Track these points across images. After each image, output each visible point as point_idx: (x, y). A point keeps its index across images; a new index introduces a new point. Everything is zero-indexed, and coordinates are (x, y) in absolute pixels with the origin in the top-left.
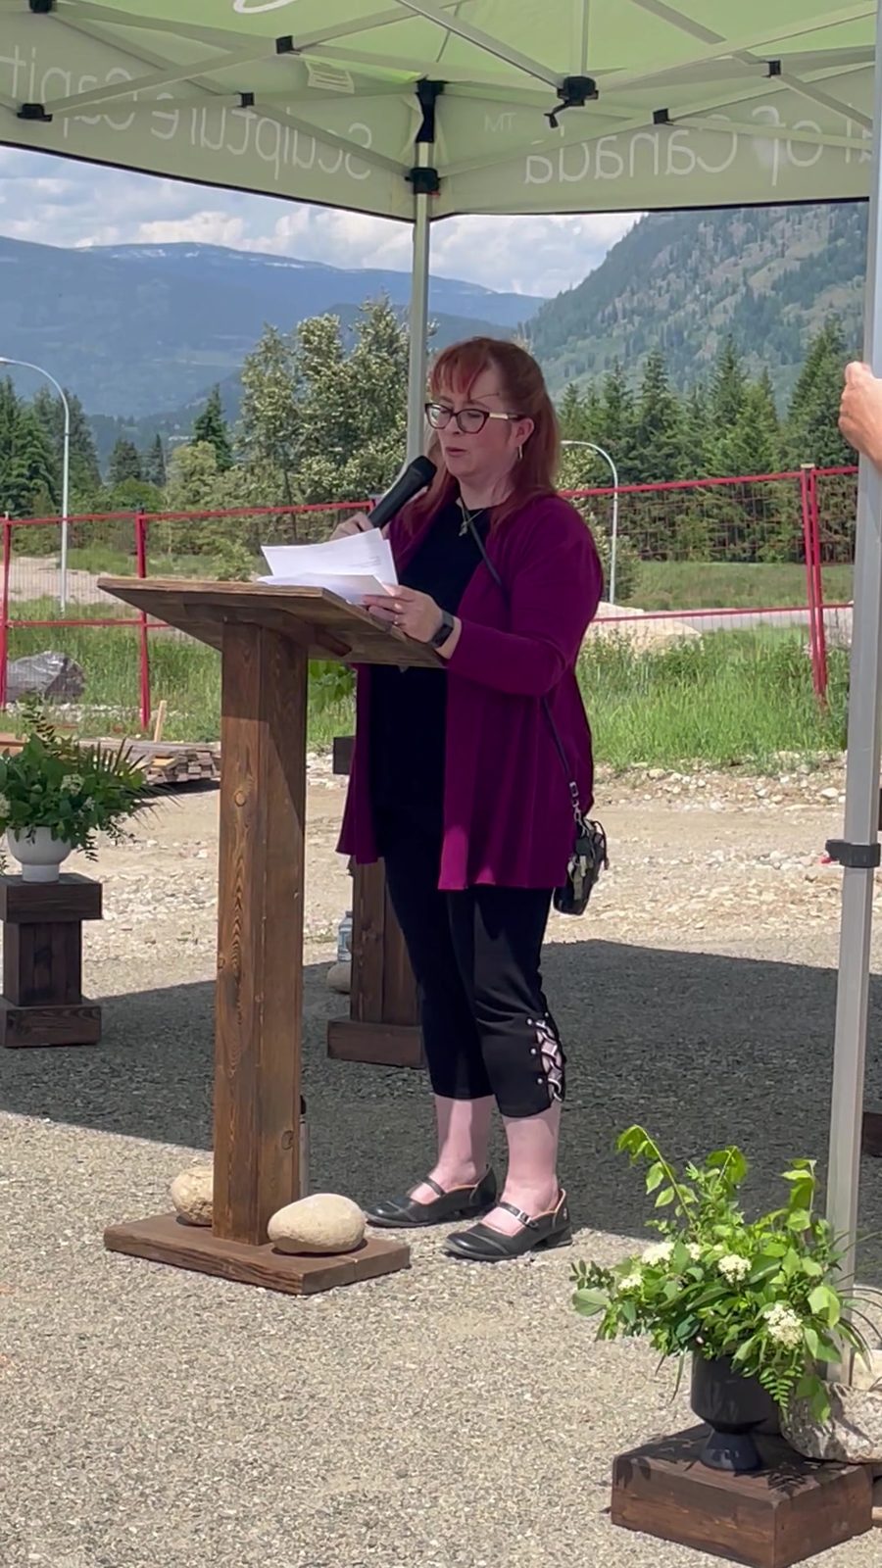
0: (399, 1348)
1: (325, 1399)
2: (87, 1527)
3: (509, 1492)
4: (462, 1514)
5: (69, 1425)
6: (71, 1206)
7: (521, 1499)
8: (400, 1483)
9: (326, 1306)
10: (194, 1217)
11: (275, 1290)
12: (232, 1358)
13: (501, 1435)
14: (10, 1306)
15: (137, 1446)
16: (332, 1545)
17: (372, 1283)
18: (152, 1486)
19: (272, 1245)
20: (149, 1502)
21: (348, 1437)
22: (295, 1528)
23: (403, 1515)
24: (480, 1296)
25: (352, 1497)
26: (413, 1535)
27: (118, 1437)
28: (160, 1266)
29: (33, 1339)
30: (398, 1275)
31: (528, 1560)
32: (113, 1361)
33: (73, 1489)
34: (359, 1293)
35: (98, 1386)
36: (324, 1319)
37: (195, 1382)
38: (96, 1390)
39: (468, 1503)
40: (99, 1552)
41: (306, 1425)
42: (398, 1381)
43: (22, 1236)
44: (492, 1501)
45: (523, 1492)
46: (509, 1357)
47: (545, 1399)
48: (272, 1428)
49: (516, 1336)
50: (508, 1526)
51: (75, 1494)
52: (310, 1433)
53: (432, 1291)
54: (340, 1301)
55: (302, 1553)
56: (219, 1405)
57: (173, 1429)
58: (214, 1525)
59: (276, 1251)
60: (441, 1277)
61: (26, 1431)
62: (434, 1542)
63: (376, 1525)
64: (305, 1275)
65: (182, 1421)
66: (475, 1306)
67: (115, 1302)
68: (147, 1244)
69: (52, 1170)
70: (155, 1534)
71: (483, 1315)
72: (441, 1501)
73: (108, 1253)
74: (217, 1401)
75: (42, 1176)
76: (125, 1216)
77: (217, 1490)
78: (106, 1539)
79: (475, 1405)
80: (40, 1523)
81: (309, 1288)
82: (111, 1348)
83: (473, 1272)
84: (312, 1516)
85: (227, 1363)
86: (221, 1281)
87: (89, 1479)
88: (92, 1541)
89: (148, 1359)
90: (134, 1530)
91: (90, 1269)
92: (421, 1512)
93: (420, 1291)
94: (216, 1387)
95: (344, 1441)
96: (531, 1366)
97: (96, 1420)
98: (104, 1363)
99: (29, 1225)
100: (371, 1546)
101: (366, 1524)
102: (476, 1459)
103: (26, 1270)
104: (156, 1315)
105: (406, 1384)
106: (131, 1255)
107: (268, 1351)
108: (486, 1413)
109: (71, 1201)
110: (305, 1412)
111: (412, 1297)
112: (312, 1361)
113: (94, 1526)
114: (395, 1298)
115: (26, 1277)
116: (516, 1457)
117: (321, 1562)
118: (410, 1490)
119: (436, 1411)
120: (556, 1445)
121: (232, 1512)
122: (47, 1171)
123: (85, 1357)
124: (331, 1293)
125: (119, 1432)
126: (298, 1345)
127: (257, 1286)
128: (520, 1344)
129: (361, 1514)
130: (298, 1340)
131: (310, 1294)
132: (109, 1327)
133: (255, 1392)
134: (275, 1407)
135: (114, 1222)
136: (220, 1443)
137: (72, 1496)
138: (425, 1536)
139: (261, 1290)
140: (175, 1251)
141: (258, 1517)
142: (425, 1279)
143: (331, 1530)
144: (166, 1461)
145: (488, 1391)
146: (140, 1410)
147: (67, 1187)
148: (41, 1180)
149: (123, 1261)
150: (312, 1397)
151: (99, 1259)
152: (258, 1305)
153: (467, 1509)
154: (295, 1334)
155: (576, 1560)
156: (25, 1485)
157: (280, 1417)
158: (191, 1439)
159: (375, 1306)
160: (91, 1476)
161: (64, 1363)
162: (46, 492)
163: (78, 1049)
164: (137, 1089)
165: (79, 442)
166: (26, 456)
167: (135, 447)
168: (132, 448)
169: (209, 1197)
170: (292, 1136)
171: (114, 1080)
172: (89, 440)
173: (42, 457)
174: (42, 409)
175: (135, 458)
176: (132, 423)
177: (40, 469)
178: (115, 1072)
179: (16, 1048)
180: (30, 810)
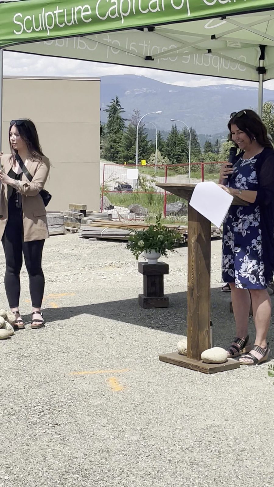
0: (232, 388)
1: (210, 400)
2: (141, 429)
3: (254, 426)
4: (240, 431)
5: (141, 404)
6: (153, 349)
7: (257, 427)
8: (225, 422)
9: (215, 377)
10: (183, 353)
11: (202, 372)
12: (187, 389)
13: (255, 411)
14: (132, 374)
15: (158, 410)
16: (204, 437)
17: (229, 371)
18: (160, 420)
19: (202, 361)
20: (158, 424)
21: (214, 410)
22: (195, 432)
23: (224, 430)
24: (258, 375)
25: (212, 425)
26: (226, 435)
27: (153, 408)
28: (173, 365)
29: (136, 382)
30: (236, 370)
31: (255, 443)
32: (156, 389)
33: (139, 420)
34: (225, 374)
35: (151, 395)
36: (214, 380)
37: (176, 395)
38: (150, 396)
39: (242, 428)
40: (143, 436)
41: (203, 407)
42: (230, 397)
43: (138, 356)
44: (249, 428)
45: (258, 426)
46: (262, 391)
47: (269, 403)
48: (194, 407)
49: (265, 387)
50: (252, 434)
51: (140, 421)
52: (204, 409)
53: (245, 374)
54: (219, 376)
55: (195, 438)
56: (181, 401)
57: (168, 406)
58: (174, 431)
59: (203, 362)
60: (248, 371)
61: (130, 405)
62: (231, 437)
63: (216, 432)
64: (210, 369)
65: (171, 404)
66: (256, 378)
67: (159, 374)
68: (170, 359)
69: (149, 340)
70: (158, 432)
71: (258, 381)
72: (235, 427)
73: (160, 362)
74: (181, 400)
75: (147, 341)
76: (167, 352)
77: (176, 422)
78: (145, 432)
79: (250, 403)
80: (129, 428)
81: (211, 372)
82: (156, 386)
83: (257, 370)
84: (200, 429)
85: (185, 391)
86: (188, 370)
87: (144, 418)
88: (142, 433)
89: (165, 389)
90: (153, 431)
91: (154, 366)
92: (229, 430)
93: (241, 374)
94: (181, 396)
95: (213, 411)
96: (268, 394)
97: (149, 403)
98: (154, 389)
99: (141, 354)
100: (214, 437)
101: (214, 432)
102: (247, 417)
103: (138, 365)
104: (170, 378)
105: (232, 397)
106: (166, 362)
107: (197, 388)
108: (252, 406)
109: (153, 348)
110: (204, 404)
111: (239, 375)
112: (208, 391)
113: (143, 429)
114: (234, 375)
115: (138, 367)
116: (258, 417)
117: (200, 441)
118: (228, 424)
119: (239, 405)
120: (270, 415)
121: (179, 427)
122: (148, 340)
123: (149, 388)
124: (217, 374)
125: (154, 407)
126: (206, 387)
127: (198, 371)
128: (266, 388)
129: (213, 429)
130: (206, 385)
131: (211, 373)
132: (157, 380)
133: (191, 398)
134: (196, 402)
135: (163, 354)
136: (180, 410)
137: (139, 422)
138: (229, 436)
139: (199, 372)
140: (177, 361)
141: (186, 429)
142: (243, 371)
143: (204, 433)
144: (165, 414)
145: (254, 400)
146: (161, 401)
147: (153, 344)
148: (146, 343)
149: (163, 364)
150: (206, 400)
151: (157, 363)
152: (197, 376)
153: (242, 430)
154: (205, 384)
155: (268, 443)
156: (127, 418)
157: (197, 404)
158: (172, 409)
159: (228, 377)
160: (145, 417)
161: (143, 389)
162: (186, 157)
163: (162, 309)
164: (176, 320)
165: (195, 142)
166: (180, 146)
167: (211, 143)
168: (210, 143)
169: (186, 348)
170: (208, 332)
171: (170, 317)
172: (198, 141)
173: (185, 146)
174: (184, 133)
175: (211, 146)
176: (210, 136)
177: (184, 150)
178: (171, 315)
179: (146, 308)
180: (149, 245)
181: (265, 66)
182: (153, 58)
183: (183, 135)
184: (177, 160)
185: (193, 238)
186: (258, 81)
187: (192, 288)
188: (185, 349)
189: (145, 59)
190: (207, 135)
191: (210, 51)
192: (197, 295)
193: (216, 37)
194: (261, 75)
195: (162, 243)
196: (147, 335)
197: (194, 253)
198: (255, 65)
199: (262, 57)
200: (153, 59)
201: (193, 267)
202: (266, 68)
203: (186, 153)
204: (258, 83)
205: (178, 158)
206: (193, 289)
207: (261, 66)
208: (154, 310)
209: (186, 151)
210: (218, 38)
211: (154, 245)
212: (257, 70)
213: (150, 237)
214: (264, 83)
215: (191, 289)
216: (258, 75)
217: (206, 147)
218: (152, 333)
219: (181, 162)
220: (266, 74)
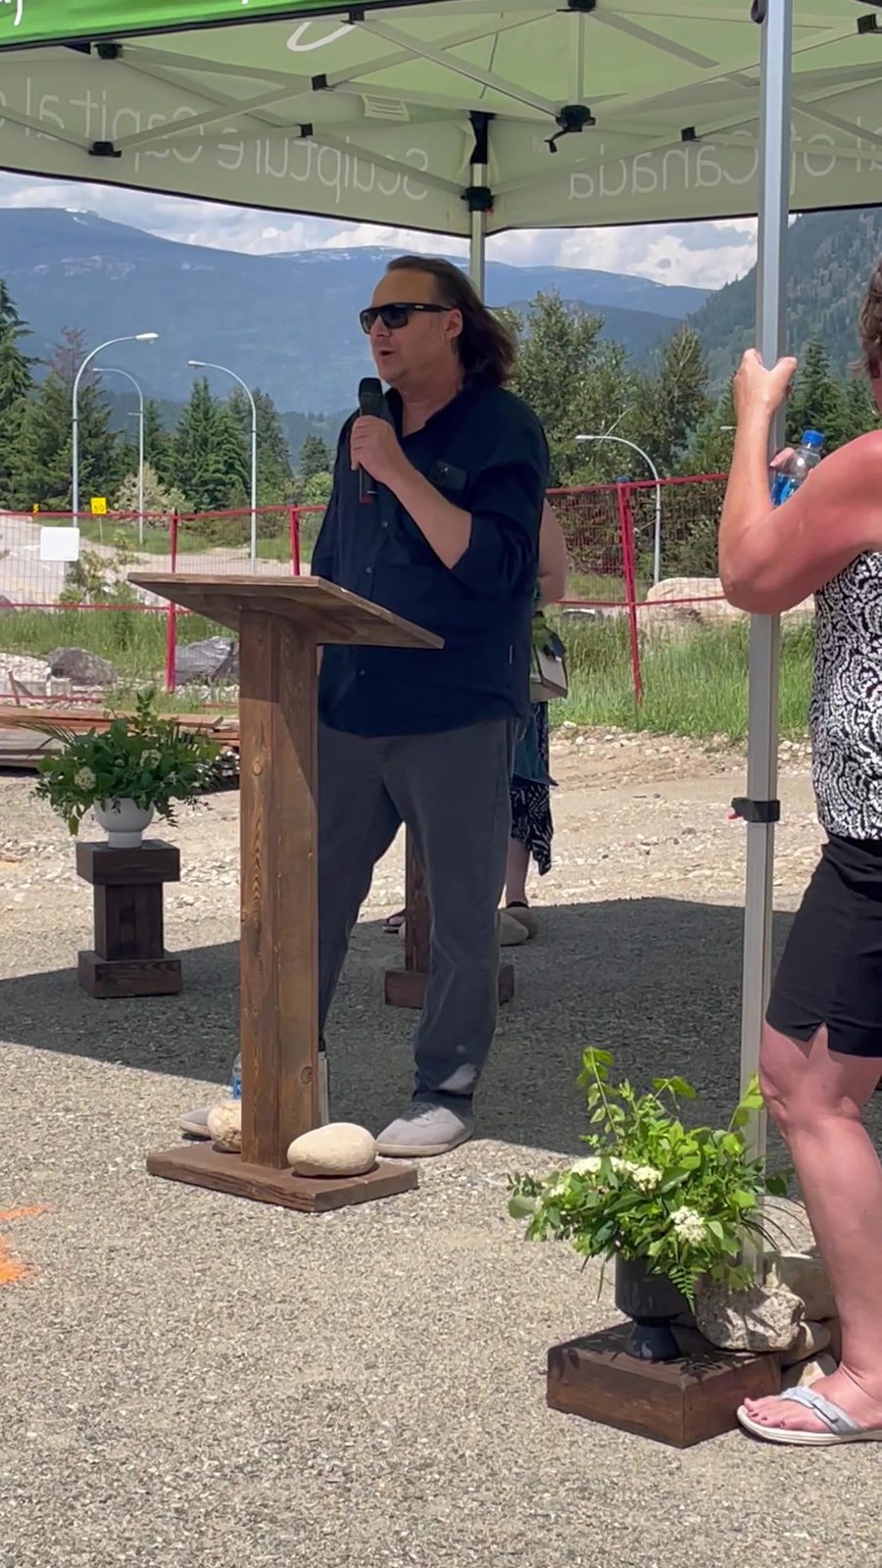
0: (392, 1258)
1: (316, 1302)
2: (83, 1410)
3: (463, 1380)
4: (417, 1399)
5: (84, 1325)
6: (126, 1137)
7: (473, 1386)
8: (367, 1373)
9: (335, 1222)
10: (227, 1145)
11: (291, 1208)
12: (241, 1268)
13: (467, 1332)
14: (54, 1224)
15: (142, 1342)
16: (296, 1425)
17: (381, 1203)
18: (148, 1376)
19: (292, 1169)
20: (142, 1389)
21: (329, 1335)
22: (265, 1411)
23: (363, 1399)
24: (476, 1212)
25: (322, 1385)
26: (369, 1417)
27: (125, 1334)
28: (193, 1188)
29: (68, 1251)
30: (406, 1196)
31: (466, 1438)
32: (135, 1270)
33: (77, 1379)
34: (367, 1211)
35: (118, 1291)
36: (330, 1233)
37: (204, 1288)
38: (114, 1295)
39: (424, 1390)
40: (89, 1432)
41: (295, 1325)
42: (385, 1286)
43: (77, 1163)
44: (446, 1388)
45: (475, 1381)
46: (489, 1265)
47: (514, 1301)
48: (263, 1327)
49: (500, 1248)
50: (454, 1409)
51: (78, 1383)
52: (297, 1331)
53: (432, 1209)
54: (348, 1218)
55: (267, 1432)
56: (221, 1308)
57: (176, 1328)
58: (195, 1409)
59: (295, 1174)
60: (445, 1197)
61: (45, 1330)
62: (386, 1423)
63: (338, 1408)
64: (318, 1195)
65: (186, 1321)
66: (470, 1222)
67: (147, 1219)
68: (184, 1169)
69: (115, 1105)
70: (141, 1416)
71: (475, 1229)
72: (400, 1388)
73: (149, 1177)
74: (220, 1304)
75: (106, 1111)
76: (173, 1145)
77: (204, 1380)
78: (97, 1419)
79: (449, 1307)
80: (42, 1406)
81: (323, 1206)
82: (136, 1259)
83: (475, 1193)
84: (283, 1401)
85: (236, 1272)
86: (244, 1202)
87: (93, 1369)
88: (85, 1422)
89: (167, 1269)
90: (124, 1413)
91: (131, 1192)
92: (380, 1398)
93: (422, 1209)
94: (221, 1292)
95: (325, 1338)
96: (507, 1273)
97: (109, 1320)
98: (127, 1272)
99: (86, 1153)
100: (329, 1426)
101: (330, 1408)
102: (439, 1353)
103: (74, 1192)
104: (182, 1231)
105: (392, 1289)
106: (171, 1179)
107: (274, 1261)
108: (457, 1314)
109: (126, 1132)
110: (296, 1313)
111: (413, 1214)
112: (311, 1269)
113: (89, 1409)
114: (398, 1215)
115: (74, 1198)
116: (476, 1351)
117: (282, 1439)
118: (375, 1379)
119: (412, 1312)
120: (515, 1341)
121: (213, 1398)
122: (111, 1107)
123: (111, 1267)
124: (341, 1211)
125: (128, 1331)
126: (303, 1256)
127: (278, 1205)
128: (503, 1254)
129: (327, 1398)
130: (303, 1252)
131: (323, 1212)
132: (138, 1241)
133: (255, 1296)
134: (270, 1309)
135: (161, 1150)
136: (215, 1339)
137: (75, 1385)
138: (379, 1418)
139: (280, 1209)
140: (206, 1175)
141: (235, 1402)
142: (429, 1199)
143: (297, 1412)
144: (165, 1354)
145: (464, 1295)
146: (150, 1312)
147: (126, 1120)
148: (104, 1114)
149: (161, 1184)
150: (305, 1300)
151: (141, 1182)
152: (275, 1222)
153: (421, 1395)
154: (303, 1247)
155: (508, 1438)
156: (36, 1375)
157: (272, 1317)
158: (190, 1337)
159: (378, 1222)
160: (96, 1367)
161: (91, 1272)
162: (240, 486)
163: (161, 999)
164: (207, 1034)
165: (270, 439)
166: (221, 453)
167: (324, 442)
168: (320, 443)
169: (239, 1127)
170: (311, 1072)
171: (187, 1026)
172: (280, 436)
173: (236, 453)
174: (236, 408)
175: (323, 451)
176: (321, 419)
177: (235, 465)
178: (189, 1019)
179: (104, 998)
180: (113, 782)
181: (488, 186)
182: (116, 149)
183: (230, 414)
184: (214, 499)
185: (257, 759)
186: (467, 232)
187: (257, 925)
188: (235, 1133)
189: (91, 153)
190: (311, 416)
191: (307, 130)
192: (273, 952)
193: (329, 83)
194: (477, 214)
195: (158, 775)
196: (106, 1090)
197: (261, 809)
198: (456, 182)
199: (480, 156)
200: (118, 154)
201: (258, 855)
202: (493, 193)
203: (242, 477)
204: (468, 241)
205: (215, 490)
206: (259, 931)
207: (478, 183)
208: (132, 1005)
209: (241, 469)
210: (333, 87)
211: (130, 782)
212: (463, 198)
213: (117, 758)
214: (488, 239)
215: (252, 928)
216: (468, 214)
217: (308, 457)
218: (122, 1083)
219: (224, 506)
220: (492, 211)
